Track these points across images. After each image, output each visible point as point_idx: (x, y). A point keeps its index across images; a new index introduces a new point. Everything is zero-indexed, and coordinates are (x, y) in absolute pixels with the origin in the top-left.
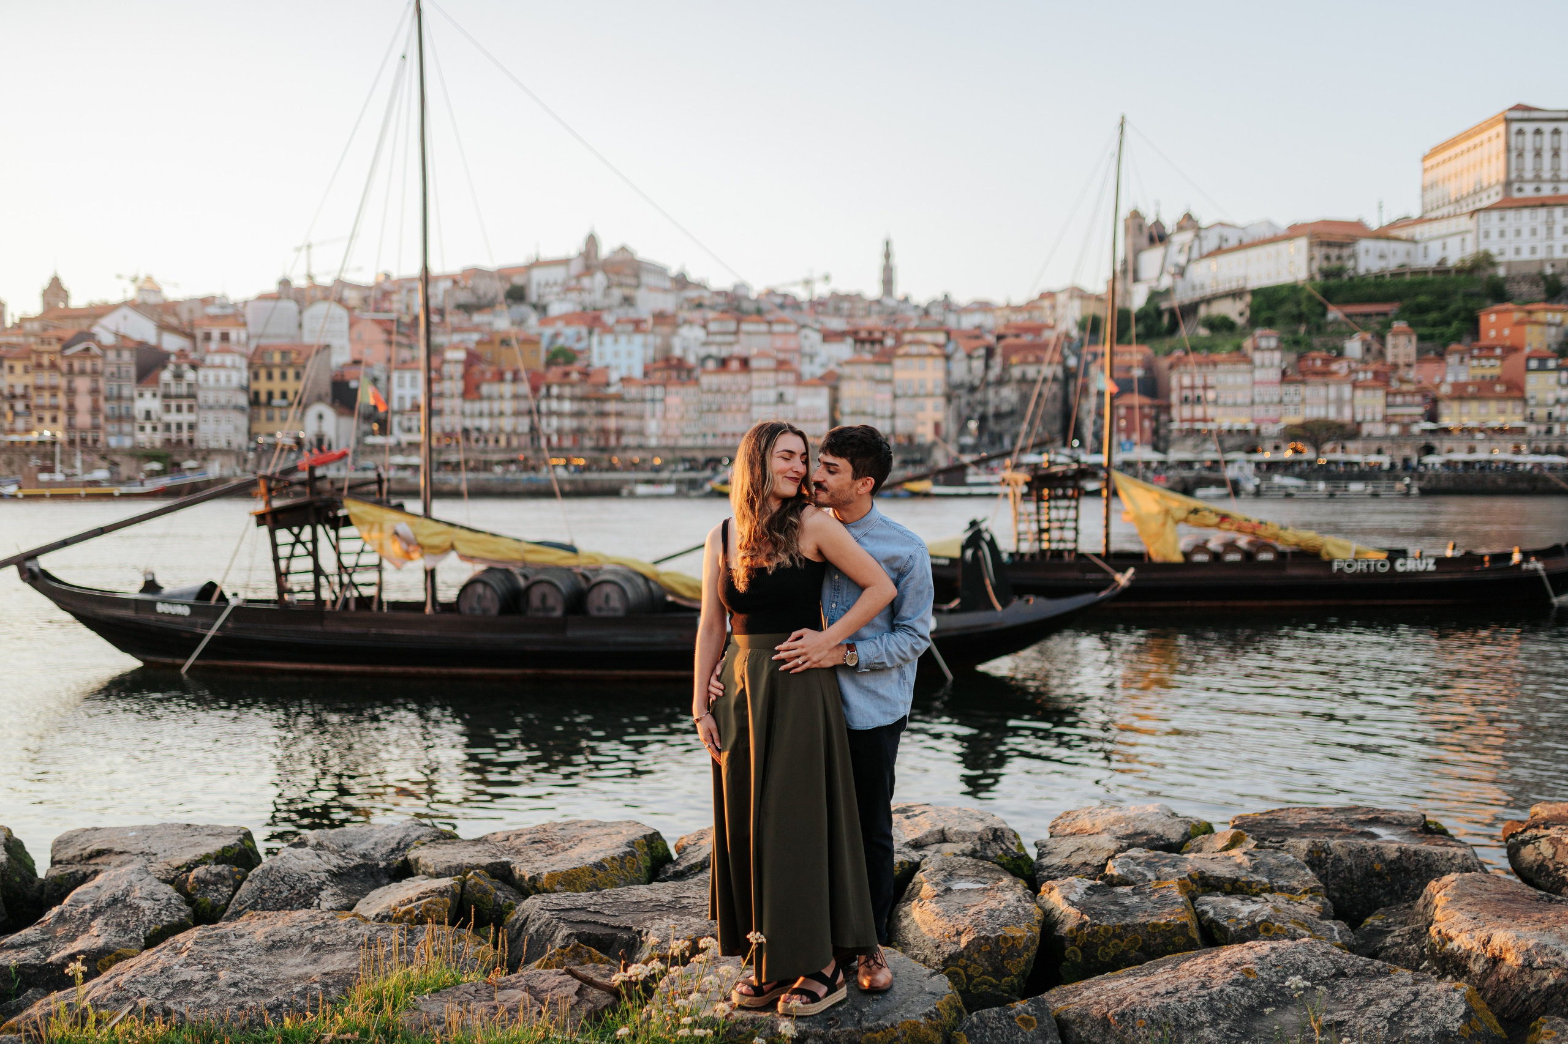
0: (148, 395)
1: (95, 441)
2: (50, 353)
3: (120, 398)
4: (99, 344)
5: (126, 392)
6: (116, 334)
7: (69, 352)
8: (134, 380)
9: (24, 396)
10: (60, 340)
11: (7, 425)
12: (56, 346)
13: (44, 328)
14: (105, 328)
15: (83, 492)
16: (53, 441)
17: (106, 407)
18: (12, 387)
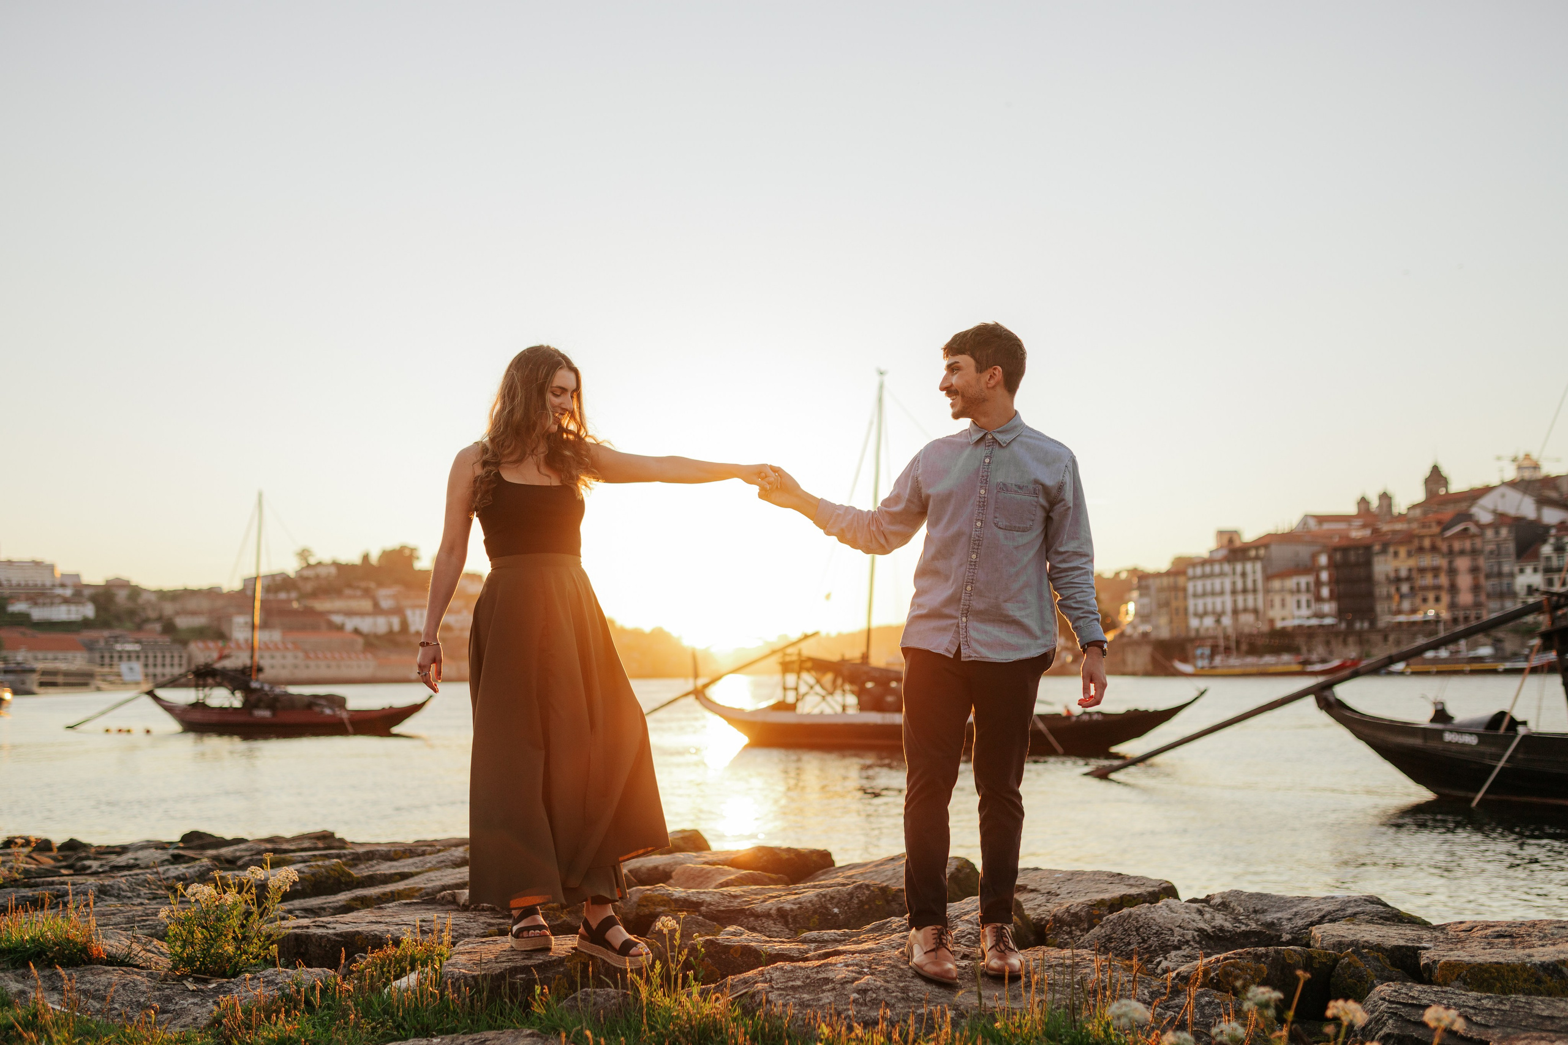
0: (1529, 570)
2: (1431, 536)
3: (1500, 575)
4: (1477, 524)
5: (1506, 569)
6: (1494, 512)
7: (1449, 533)
8: (1513, 558)
9: (1409, 579)
10: (1439, 523)
11: (1394, 607)
12: (1435, 529)
13: (1425, 513)
14: (1484, 508)
15: (1468, 668)
16: (1437, 621)
17: (1488, 585)
18: (1397, 571)
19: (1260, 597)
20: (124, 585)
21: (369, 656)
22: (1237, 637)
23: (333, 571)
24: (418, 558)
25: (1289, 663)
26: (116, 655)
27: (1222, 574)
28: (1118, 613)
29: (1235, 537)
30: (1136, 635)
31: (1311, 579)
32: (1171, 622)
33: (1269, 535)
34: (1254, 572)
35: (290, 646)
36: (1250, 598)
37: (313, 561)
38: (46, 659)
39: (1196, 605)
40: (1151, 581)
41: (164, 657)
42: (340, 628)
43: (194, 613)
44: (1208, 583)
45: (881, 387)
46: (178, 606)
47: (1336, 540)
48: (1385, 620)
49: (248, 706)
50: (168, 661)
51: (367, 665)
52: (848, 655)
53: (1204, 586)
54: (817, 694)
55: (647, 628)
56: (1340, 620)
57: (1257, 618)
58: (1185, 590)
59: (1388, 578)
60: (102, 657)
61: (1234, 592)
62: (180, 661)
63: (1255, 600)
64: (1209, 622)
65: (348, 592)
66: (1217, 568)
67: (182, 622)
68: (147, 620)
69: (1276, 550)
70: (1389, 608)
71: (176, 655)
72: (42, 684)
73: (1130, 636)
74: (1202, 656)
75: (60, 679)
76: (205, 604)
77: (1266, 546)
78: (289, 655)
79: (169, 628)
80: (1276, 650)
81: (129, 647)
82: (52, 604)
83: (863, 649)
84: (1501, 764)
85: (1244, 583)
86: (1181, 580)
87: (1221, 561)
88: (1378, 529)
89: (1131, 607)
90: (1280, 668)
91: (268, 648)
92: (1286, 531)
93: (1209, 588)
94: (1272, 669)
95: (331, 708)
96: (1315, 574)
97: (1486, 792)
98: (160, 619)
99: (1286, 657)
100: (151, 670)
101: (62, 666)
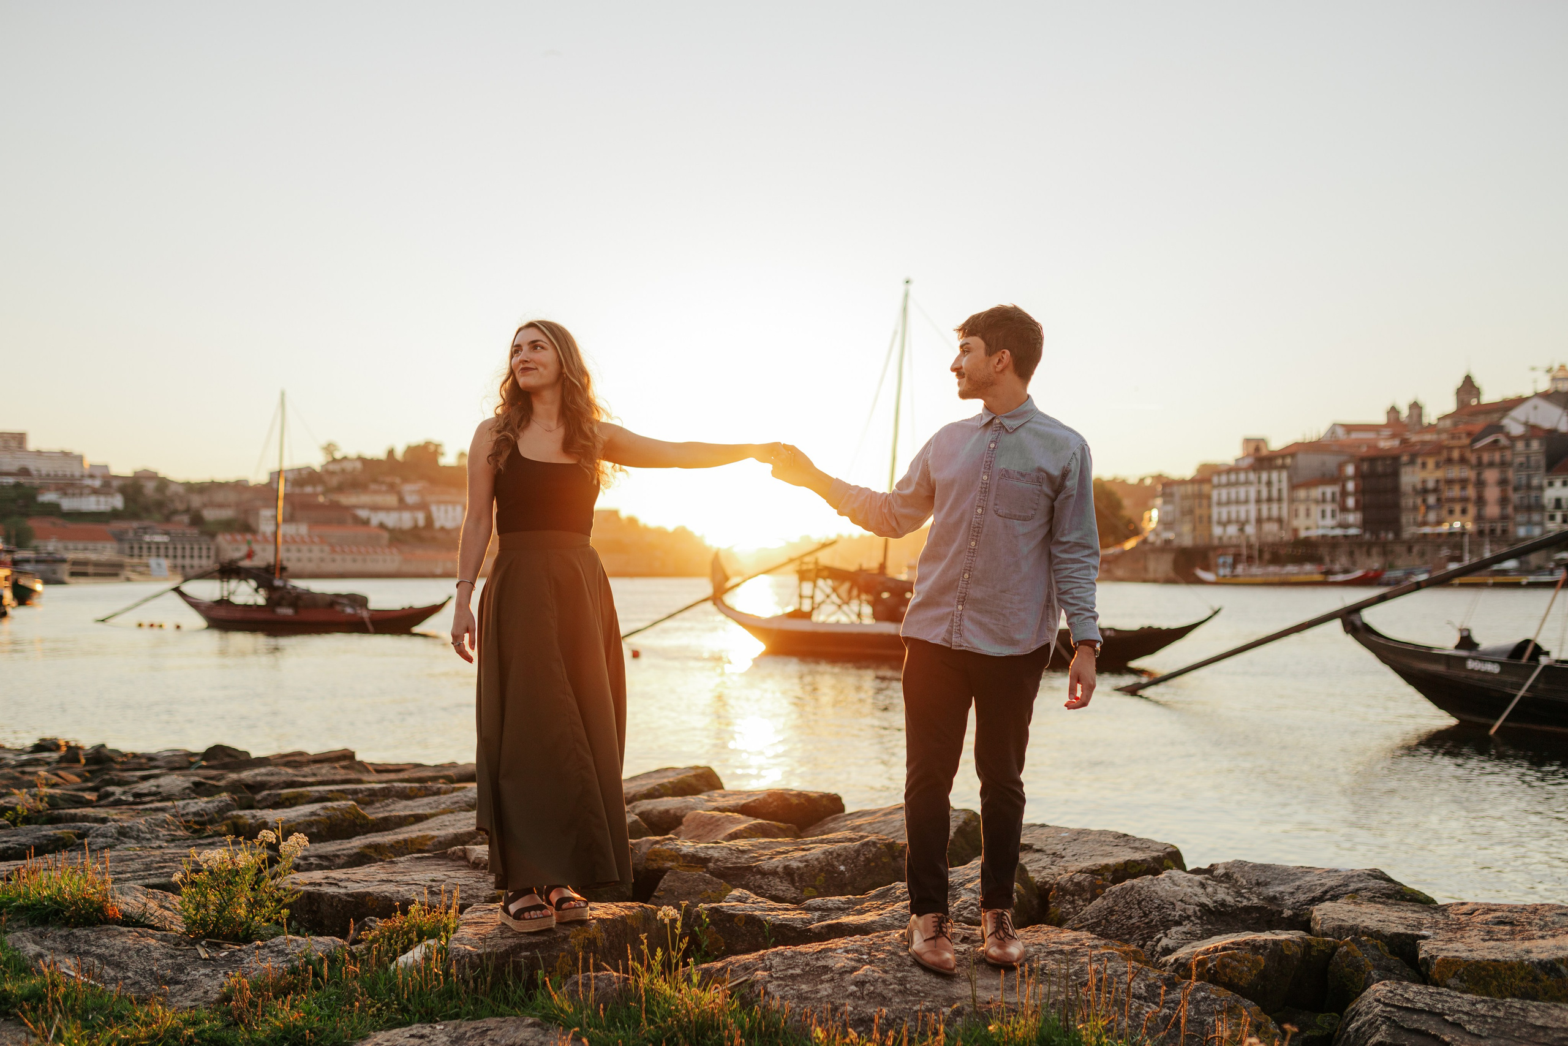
0: (1558, 483)
1: (1504, 531)
2: (1460, 447)
3: (1529, 487)
4: (1508, 436)
5: (1535, 482)
6: (1526, 424)
7: (1478, 445)
8: (1542, 470)
9: (1436, 490)
10: (1469, 434)
11: (1420, 518)
12: (1465, 441)
13: (1455, 425)
14: (1515, 420)
15: (1491, 581)
16: (1463, 533)
17: (1515, 497)
18: (1424, 482)
19: (1285, 506)
20: (152, 476)
21: (395, 550)
22: (1260, 546)
23: (358, 465)
24: (442, 454)
25: (1311, 573)
26: (145, 546)
27: (1247, 483)
28: (1142, 519)
29: (1262, 445)
30: (1159, 542)
31: (1336, 489)
32: (1194, 529)
33: (1297, 444)
34: (1280, 481)
35: (316, 539)
36: (1275, 507)
37: (338, 455)
38: (76, 549)
39: (1219, 513)
40: (1175, 489)
41: (192, 549)
42: (366, 523)
43: (221, 506)
44: (1233, 492)
45: (906, 296)
46: (205, 498)
47: (1364, 449)
48: (1410, 531)
49: (273, 603)
50: (196, 553)
51: (392, 560)
52: (865, 566)
53: (1229, 494)
54: (833, 603)
55: (670, 527)
56: (1365, 532)
57: (1281, 528)
58: (1209, 497)
59: (1414, 489)
60: (132, 548)
61: (1258, 501)
62: (209, 552)
63: (1280, 508)
64: (1232, 530)
65: (373, 487)
66: (1242, 477)
67: (209, 514)
68: (175, 512)
69: (1302, 460)
70: (1414, 519)
71: (204, 547)
72: (73, 574)
73: (1153, 544)
74: (1224, 565)
75: (90, 569)
76: (232, 497)
77: (1293, 455)
78: (316, 548)
79: (197, 520)
80: (1299, 560)
81: (158, 538)
82: (81, 494)
83: (880, 559)
84: (1521, 693)
85: (1269, 492)
86: (1206, 488)
87: (1246, 470)
88: (1407, 439)
89: (1155, 514)
90: (1302, 578)
91: (294, 541)
92: (1314, 440)
93: (1233, 496)
94: (1294, 579)
95: (352, 607)
96: (1341, 484)
97: (1505, 720)
98: (188, 511)
99: (1308, 567)
100: (179, 561)
101: (93, 556)
